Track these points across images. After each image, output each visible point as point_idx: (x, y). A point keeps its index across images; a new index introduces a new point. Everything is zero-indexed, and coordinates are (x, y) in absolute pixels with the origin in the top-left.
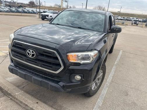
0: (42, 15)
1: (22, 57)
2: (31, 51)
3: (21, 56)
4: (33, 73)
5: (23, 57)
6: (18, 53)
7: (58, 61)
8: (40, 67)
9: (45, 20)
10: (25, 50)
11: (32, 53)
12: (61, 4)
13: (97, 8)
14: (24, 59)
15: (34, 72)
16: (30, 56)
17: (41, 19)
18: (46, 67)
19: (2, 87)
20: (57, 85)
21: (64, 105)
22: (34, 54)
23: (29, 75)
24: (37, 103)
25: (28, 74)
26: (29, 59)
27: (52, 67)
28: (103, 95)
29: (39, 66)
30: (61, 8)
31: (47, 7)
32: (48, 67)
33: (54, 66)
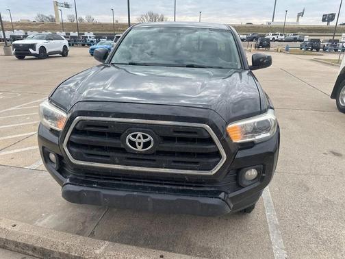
0: (15, 46)
1: (109, 157)
2: (140, 134)
3: (106, 153)
4: (144, 188)
5: (111, 154)
6: (93, 147)
7: (212, 146)
8: (165, 168)
9: (26, 57)
10: (117, 135)
11: (143, 141)
12: (57, 14)
13: (147, 18)
14: (116, 159)
15: (146, 185)
16: (140, 148)
17: (15, 57)
18: (183, 165)
19: (48, 247)
20: (217, 199)
21: (209, 244)
22: (150, 141)
23: (138, 196)
24: (162, 257)
25: (135, 193)
26: (132, 156)
27: (197, 163)
28: (268, 202)
29: (162, 168)
30: (57, 23)
31: (17, 24)
32: (189, 165)
33: (204, 161)
